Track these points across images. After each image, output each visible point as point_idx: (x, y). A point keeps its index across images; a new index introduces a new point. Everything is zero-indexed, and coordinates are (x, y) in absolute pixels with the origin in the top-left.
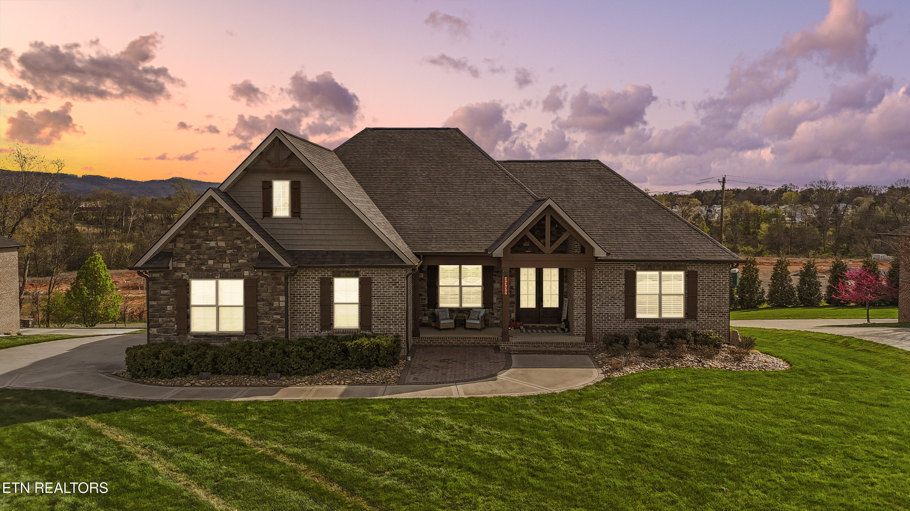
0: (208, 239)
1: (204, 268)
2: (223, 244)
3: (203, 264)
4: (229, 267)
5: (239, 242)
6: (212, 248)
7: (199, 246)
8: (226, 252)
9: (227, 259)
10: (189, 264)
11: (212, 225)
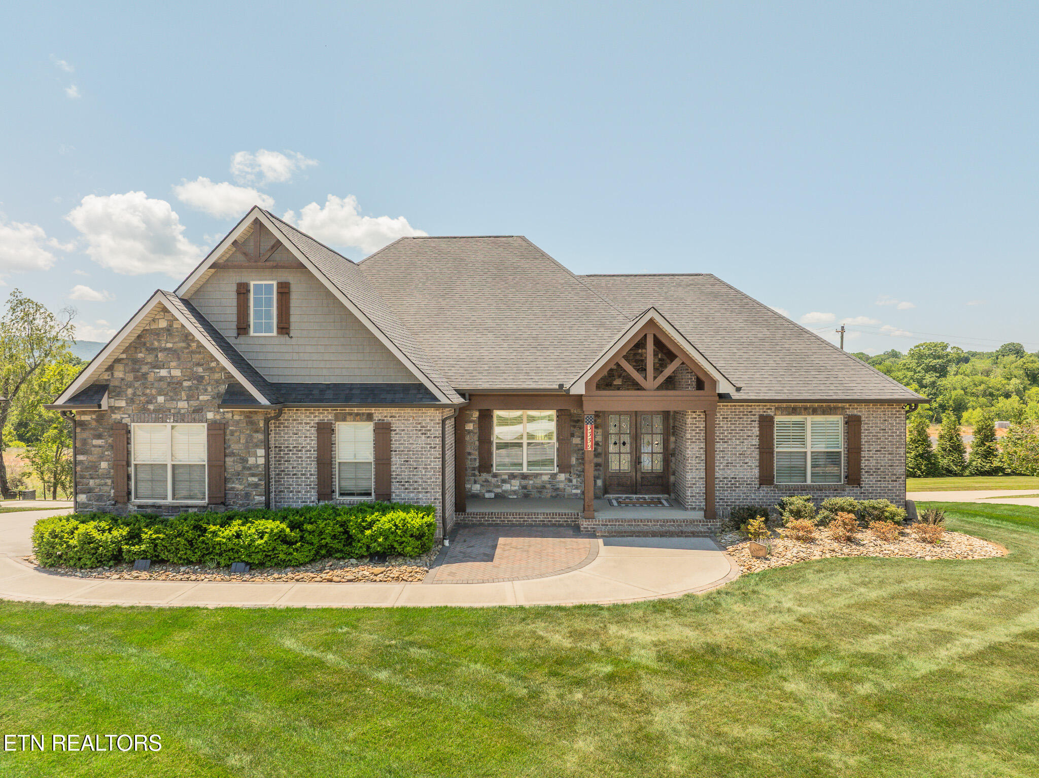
0: (156, 366)
1: (151, 407)
2: (177, 373)
3: (149, 402)
4: (186, 406)
5: (200, 370)
6: (162, 379)
7: (145, 376)
8: (182, 384)
9: (183, 394)
10: (131, 401)
11: (163, 345)
